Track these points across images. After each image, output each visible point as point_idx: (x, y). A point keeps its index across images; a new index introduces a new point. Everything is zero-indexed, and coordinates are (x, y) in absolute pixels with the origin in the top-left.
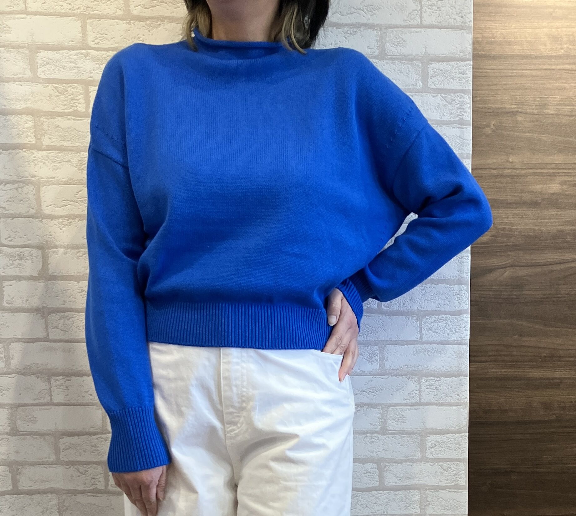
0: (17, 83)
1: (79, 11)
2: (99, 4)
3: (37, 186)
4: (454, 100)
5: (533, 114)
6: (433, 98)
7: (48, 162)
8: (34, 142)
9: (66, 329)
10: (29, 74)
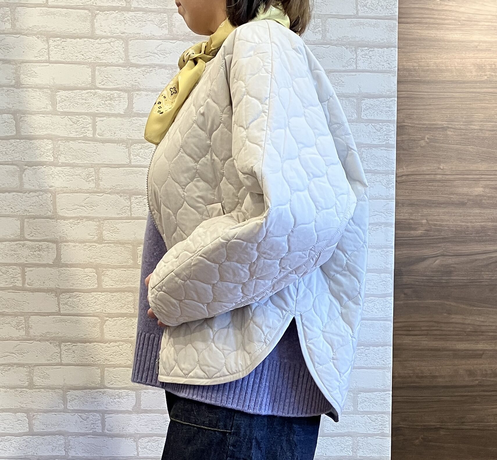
0: (41, 115)
1: (90, 60)
2: (106, 55)
3: (54, 194)
7: (63, 176)
8: (52, 161)
9: (73, 306)
10: (50, 108)
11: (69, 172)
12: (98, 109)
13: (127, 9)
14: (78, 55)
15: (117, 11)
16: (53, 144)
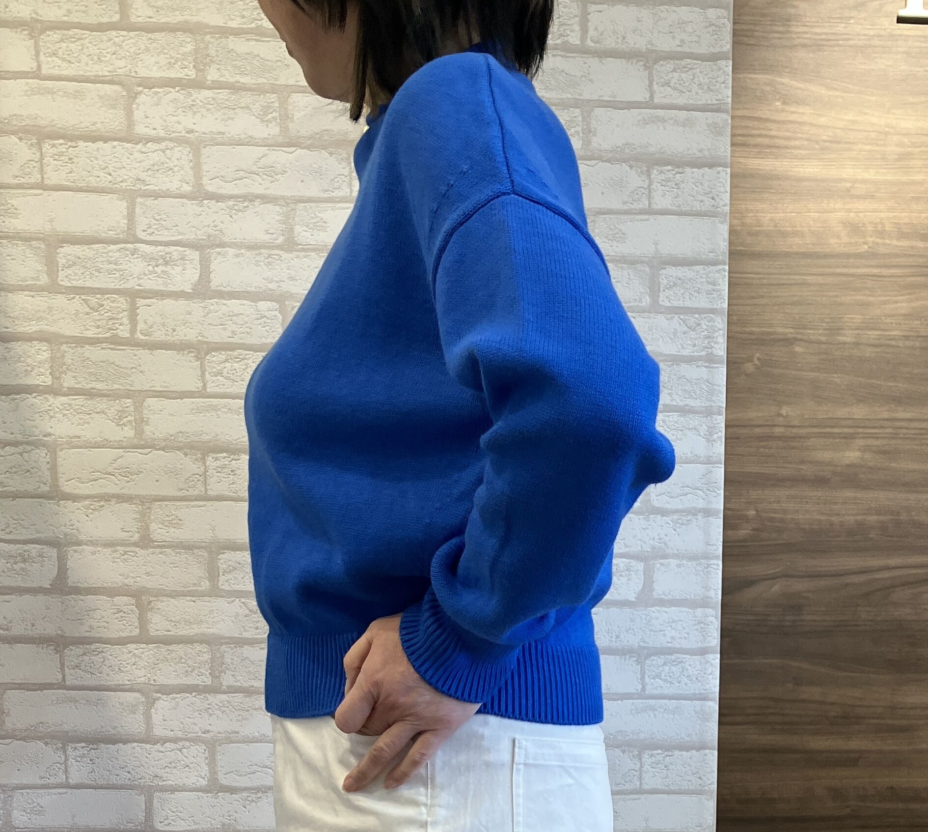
0: (27, 293)
1: (124, 184)
2: (156, 176)
3: (53, 449)
4: (699, 325)
5: (820, 343)
6: (667, 322)
7: (71, 413)
8: (50, 383)
9: (92, 670)
10: (44, 280)
11: (82, 406)
12: (141, 282)
13: (199, 84)
14: (101, 174)
15: (177, 88)
16: (52, 350)
